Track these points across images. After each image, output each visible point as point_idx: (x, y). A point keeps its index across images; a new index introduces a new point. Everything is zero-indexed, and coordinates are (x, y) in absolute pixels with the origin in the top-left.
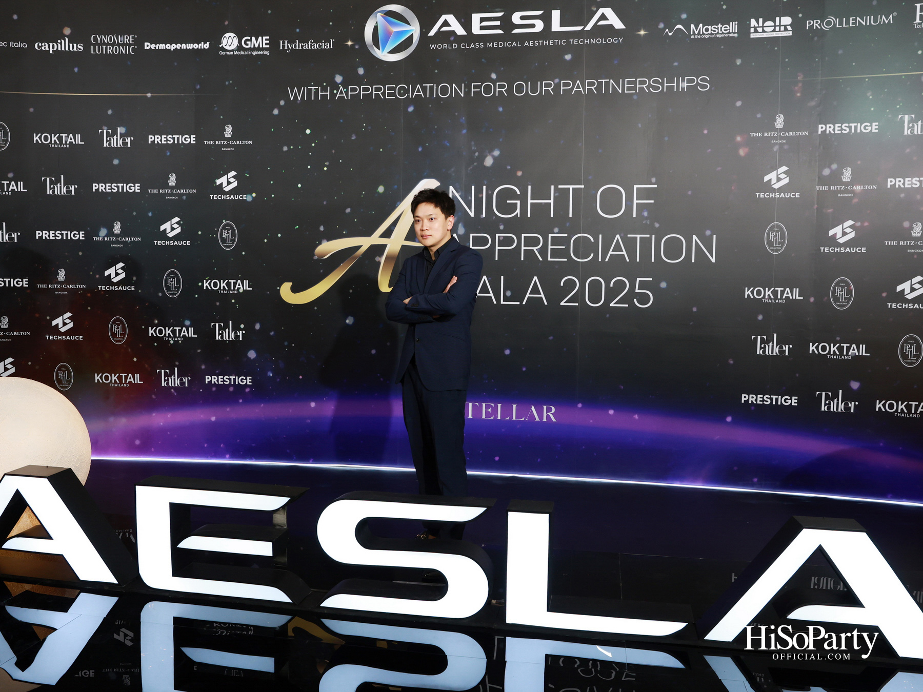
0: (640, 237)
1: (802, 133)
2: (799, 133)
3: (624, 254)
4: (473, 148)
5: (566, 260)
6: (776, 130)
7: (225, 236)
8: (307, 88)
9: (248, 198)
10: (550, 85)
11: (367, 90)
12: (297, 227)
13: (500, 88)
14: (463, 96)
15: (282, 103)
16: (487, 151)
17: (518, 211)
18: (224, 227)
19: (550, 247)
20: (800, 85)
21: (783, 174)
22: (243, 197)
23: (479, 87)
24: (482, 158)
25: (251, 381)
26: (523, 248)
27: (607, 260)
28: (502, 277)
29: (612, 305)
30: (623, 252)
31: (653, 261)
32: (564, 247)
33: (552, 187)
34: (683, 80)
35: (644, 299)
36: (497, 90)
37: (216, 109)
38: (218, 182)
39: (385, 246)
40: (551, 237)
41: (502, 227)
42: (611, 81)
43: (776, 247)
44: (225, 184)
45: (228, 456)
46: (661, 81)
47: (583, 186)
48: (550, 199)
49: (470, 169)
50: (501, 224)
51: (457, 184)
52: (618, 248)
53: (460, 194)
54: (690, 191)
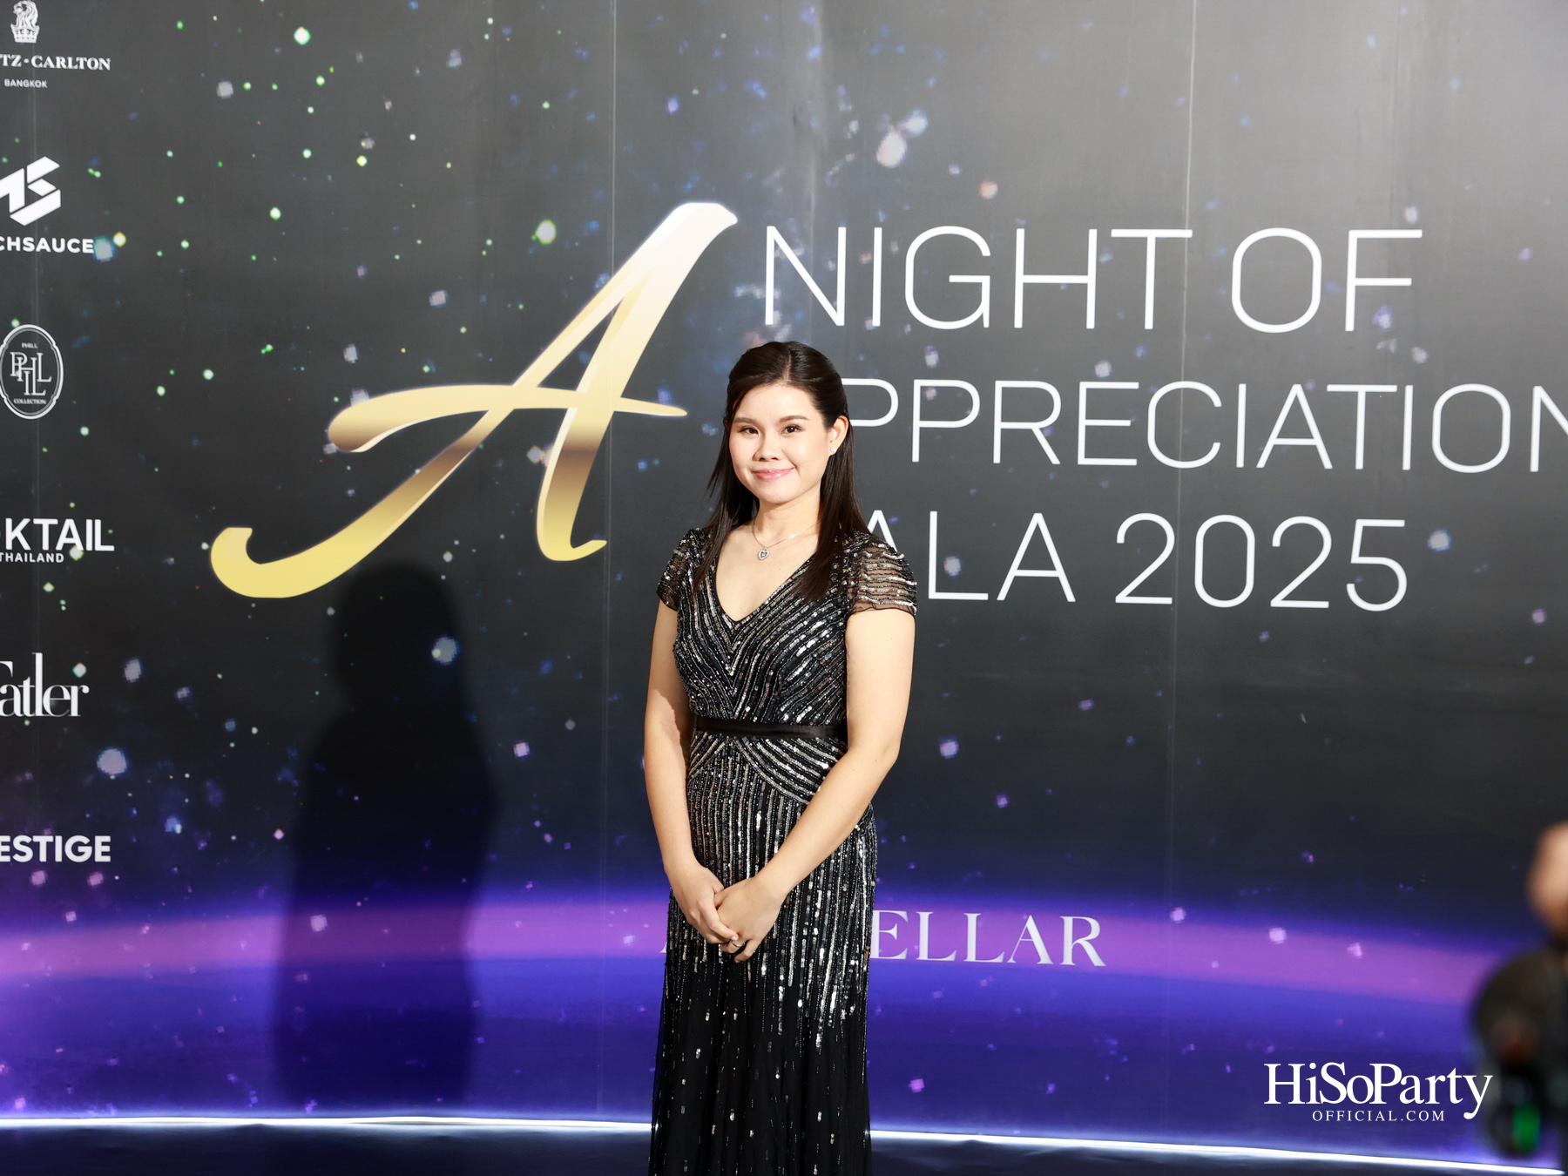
0: (1368, 395)
3: (1314, 448)
4: (842, 107)
5: (1133, 462)
7: (19, 374)
9: (99, 249)
12: (269, 348)
16: (887, 118)
17: (984, 309)
18: (15, 345)
19: (1083, 422)
22: (80, 246)
24: (869, 142)
25: (107, 849)
26: (999, 425)
27: (1261, 464)
28: (934, 516)
29: (1278, 602)
30: (1312, 437)
31: (1407, 465)
32: (1127, 423)
33: (1093, 234)
35: (1378, 584)
39: (557, 416)
40: (1088, 390)
41: (932, 359)
44: (16, 201)
45: (20, 1103)
47: (1187, 234)
48: (1085, 273)
49: (831, 173)
50: (932, 350)
51: (791, 220)
52: (1296, 426)
53: (800, 253)
54: (1526, 250)
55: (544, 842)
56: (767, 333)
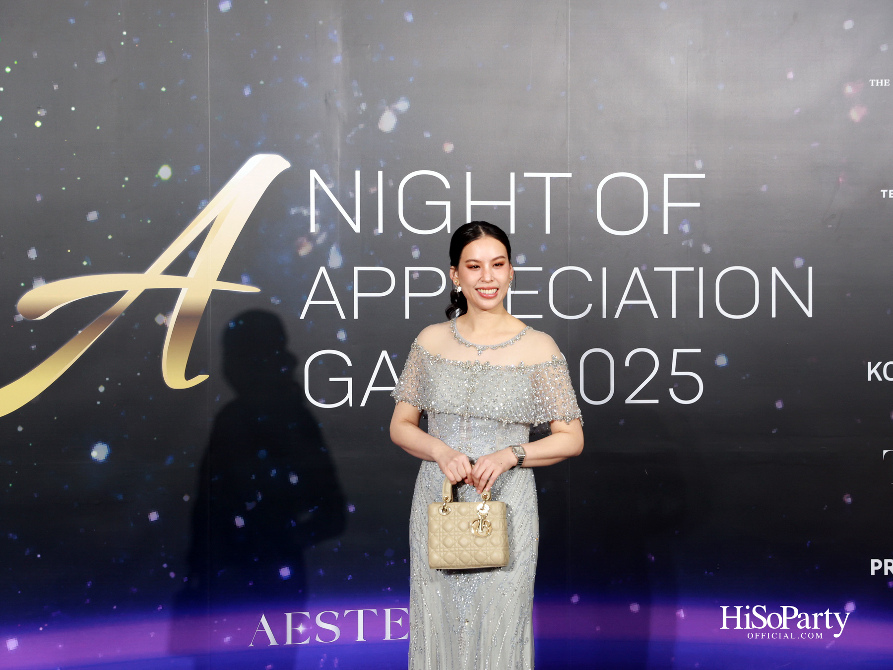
0: (677, 272)
3: (648, 305)
4: (356, 94)
5: (540, 316)
16: (384, 101)
17: (447, 221)
24: (373, 118)
27: (617, 316)
29: (629, 401)
30: (646, 299)
31: (701, 316)
32: (536, 292)
33: (513, 175)
35: (687, 388)
39: (175, 292)
41: (416, 254)
47: (569, 175)
48: (509, 200)
49: (350, 136)
50: (415, 248)
51: (326, 165)
52: (636, 293)
53: (331, 187)
54: (765, 186)
55: (169, 577)
56: (312, 238)
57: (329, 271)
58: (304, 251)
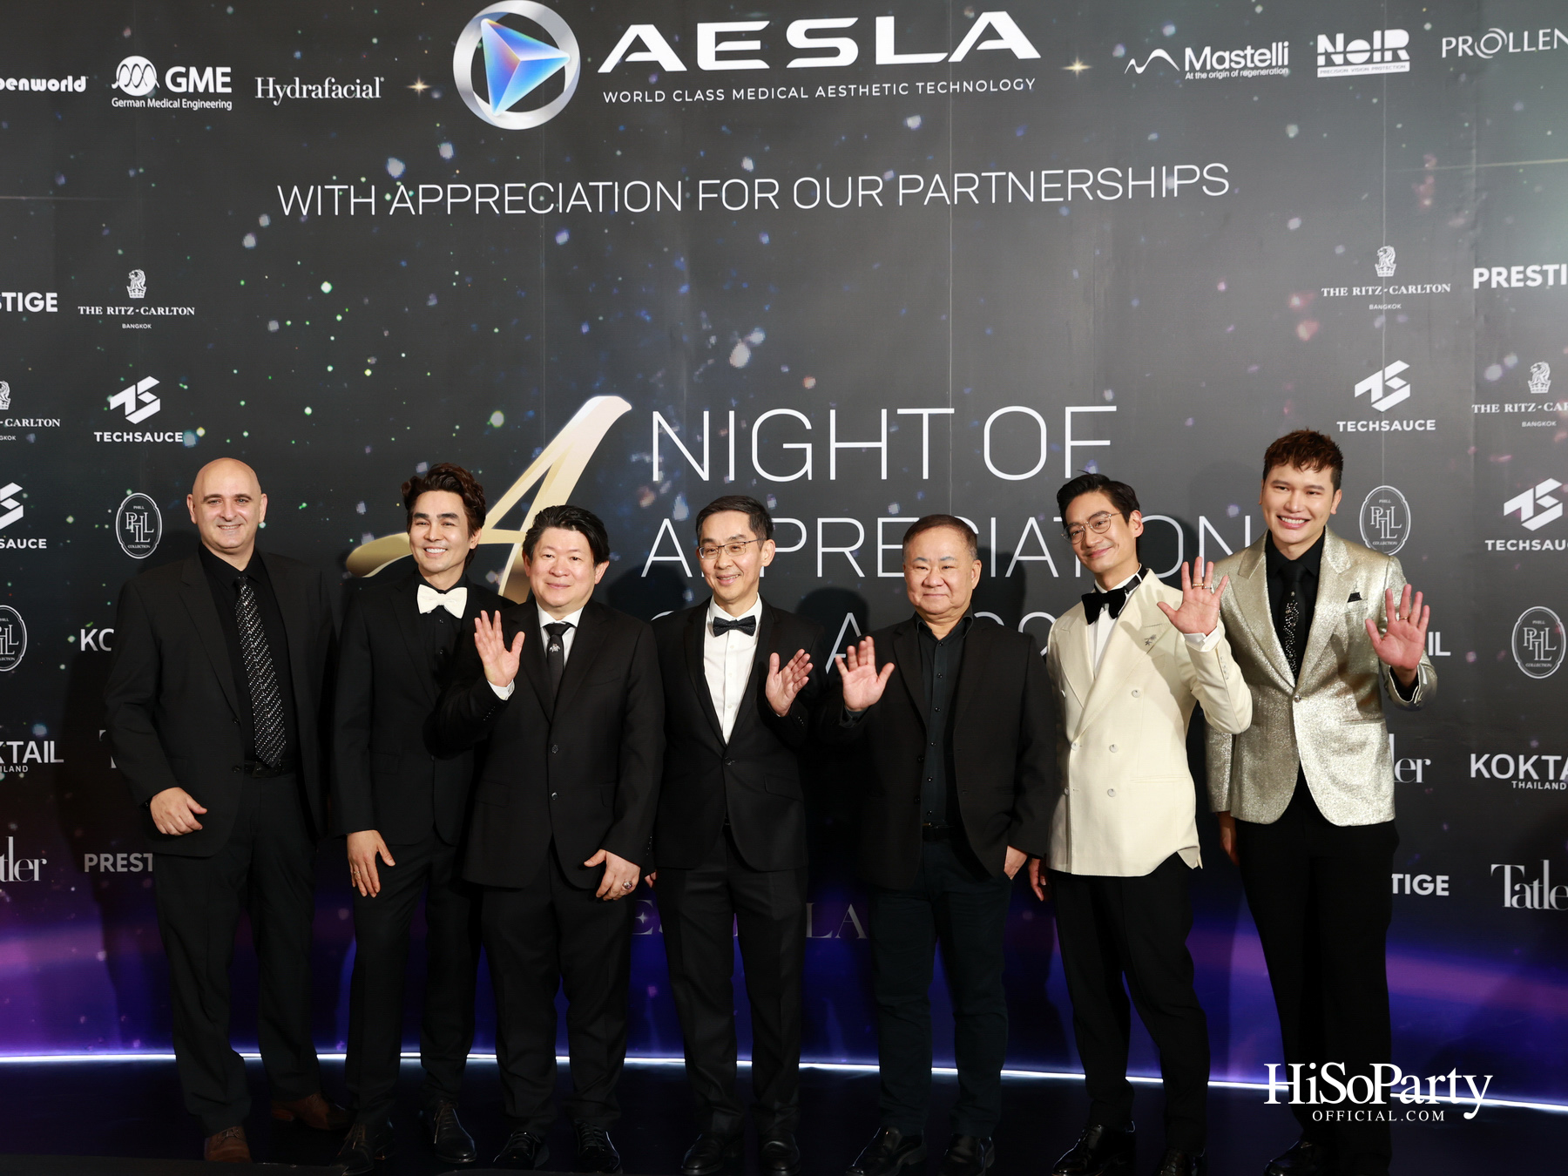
1: (1437, 288)
2: (1431, 289)
3: (1045, 562)
4: (705, 326)
6: (1377, 281)
7: (132, 527)
8: (323, 189)
9: (187, 439)
10: (874, 185)
11: (463, 193)
12: (304, 505)
13: (763, 192)
14: (679, 208)
15: (264, 221)
16: (736, 333)
17: (808, 467)
18: (129, 507)
19: (881, 547)
20: (1430, 180)
21: (1396, 379)
22: (173, 437)
23: (717, 189)
24: (726, 349)
26: (821, 550)
27: (1008, 574)
30: (1044, 555)
33: (884, 412)
34: (1170, 173)
36: (757, 195)
37: (106, 232)
38: (115, 402)
39: (507, 548)
40: (883, 523)
42: (1011, 175)
43: (1386, 540)
44: (130, 407)
45: (136, 1044)
46: (1120, 175)
47: (951, 411)
48: (879, 440)
49: (698, 373)
50: (772, 497)
51: (670, 407)
52: (1032, 547)
53: (677, 430)
54: (1190, 419)
56: (655, 487)
57: (674, 523)
58: (646, 502)
